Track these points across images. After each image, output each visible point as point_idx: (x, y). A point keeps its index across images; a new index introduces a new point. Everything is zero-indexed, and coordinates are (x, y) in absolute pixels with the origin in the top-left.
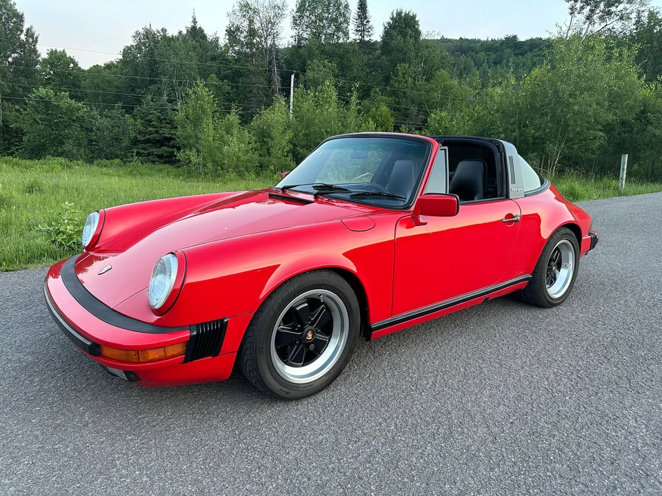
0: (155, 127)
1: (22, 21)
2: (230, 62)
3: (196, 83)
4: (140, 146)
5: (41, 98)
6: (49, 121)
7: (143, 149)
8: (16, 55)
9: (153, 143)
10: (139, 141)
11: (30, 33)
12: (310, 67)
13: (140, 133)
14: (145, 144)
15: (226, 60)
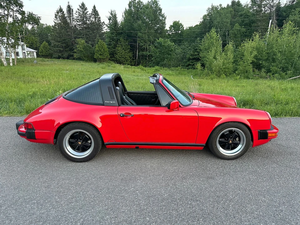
0: (198, 52)
1: (161, 11)
2: (249, 16)
3: (211, 31)
4: (191, 61)
5: (159, 42)
6: (161, 51)
7: (192, 62)
8: (158, 25)
9: (196, 60)
10: (190, 59)
11: (163, 16)
12: (293, 13)
13: (191, 55)
14: (193, 60)
15: (248, 15)
